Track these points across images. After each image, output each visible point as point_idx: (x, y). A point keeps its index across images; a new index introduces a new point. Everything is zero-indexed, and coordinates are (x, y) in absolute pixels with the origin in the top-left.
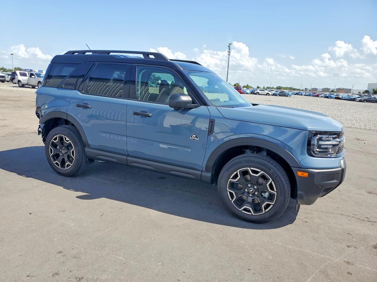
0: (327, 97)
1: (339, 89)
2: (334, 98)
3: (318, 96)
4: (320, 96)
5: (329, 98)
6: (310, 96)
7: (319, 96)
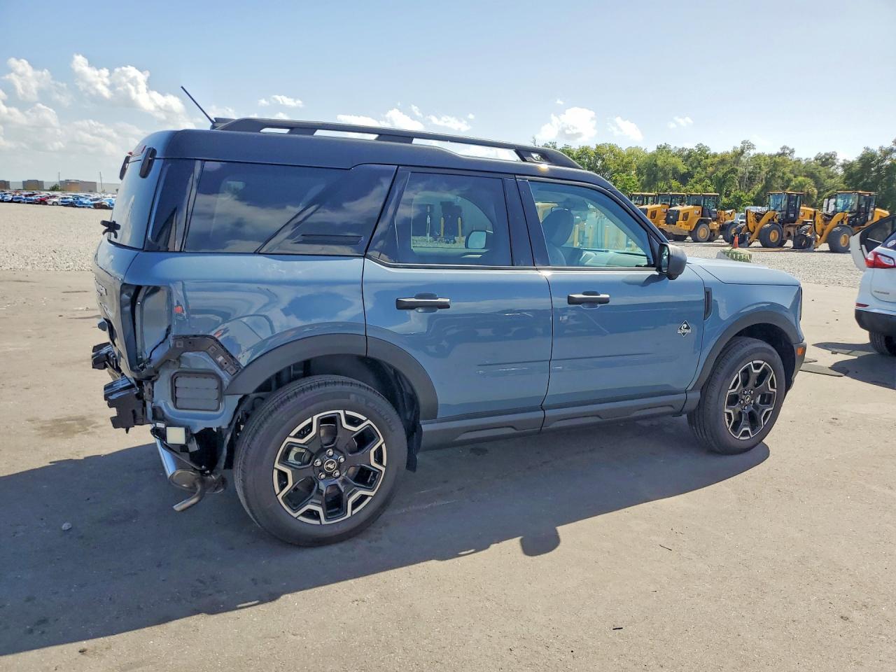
0: (72, 205)
1: (67, 181)
2: (92, 207)
3: (43, 202)
4: (51, 203)
5: (76, 206)
6: (19, 202)
7: (46, 204)
